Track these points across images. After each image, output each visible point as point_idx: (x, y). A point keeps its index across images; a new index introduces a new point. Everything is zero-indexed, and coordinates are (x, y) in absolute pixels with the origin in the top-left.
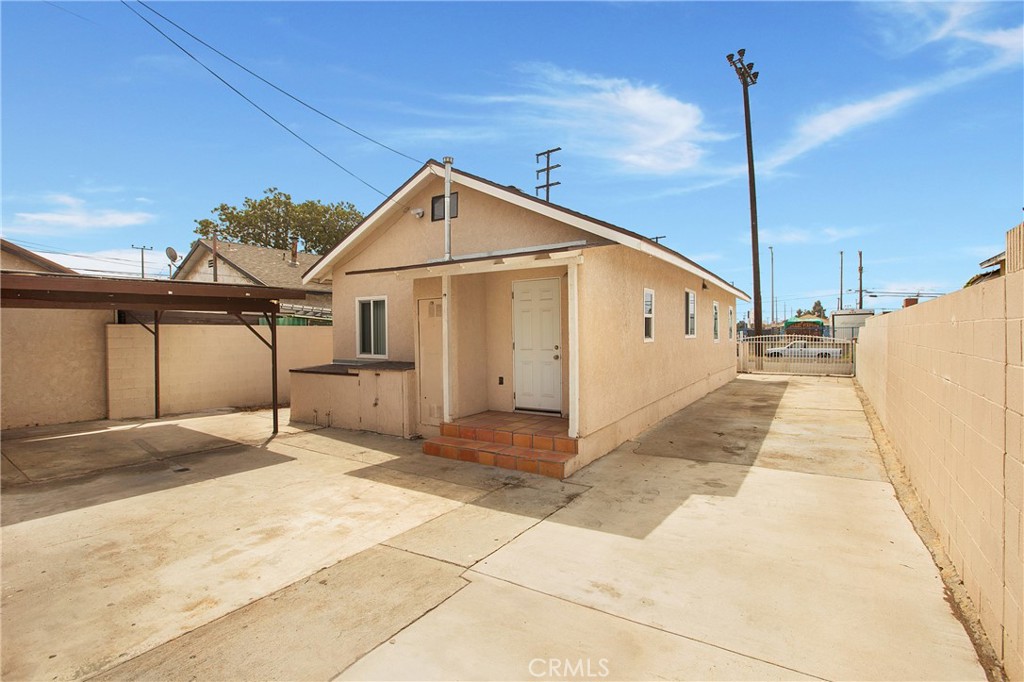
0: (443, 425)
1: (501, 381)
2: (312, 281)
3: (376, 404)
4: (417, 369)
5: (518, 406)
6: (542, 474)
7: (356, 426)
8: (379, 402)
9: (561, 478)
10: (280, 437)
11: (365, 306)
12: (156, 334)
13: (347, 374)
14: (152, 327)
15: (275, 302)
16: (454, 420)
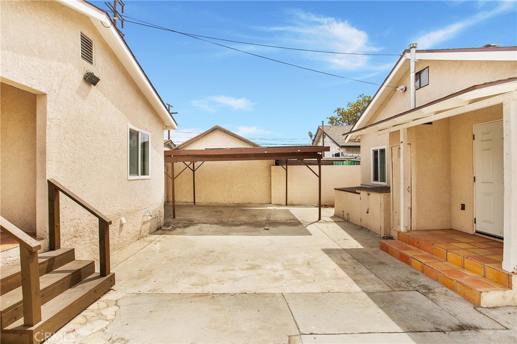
0: (399, 232)
1: (463, 207)
2: (350, 140)
3: (368, 212)
4: (391, 192)
5: (478, 229)
6: (459, 294)
7: (359, 223)
8: (369, 211)
9: (477, 305)
10: (322, 222)
11: (375, 153)
12: (286, 170)
13: (355, 193)
14: (285, 167)
15: (320, 153)
16: (408, 231)
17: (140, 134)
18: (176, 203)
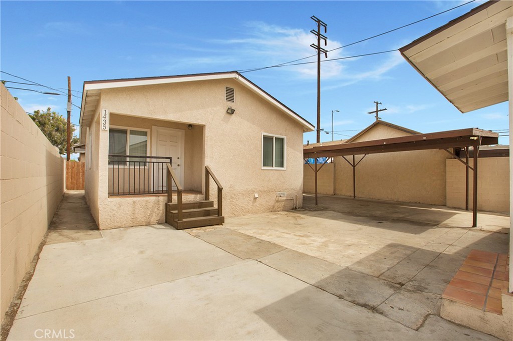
17: (274, 138)
18: (318, 195)
